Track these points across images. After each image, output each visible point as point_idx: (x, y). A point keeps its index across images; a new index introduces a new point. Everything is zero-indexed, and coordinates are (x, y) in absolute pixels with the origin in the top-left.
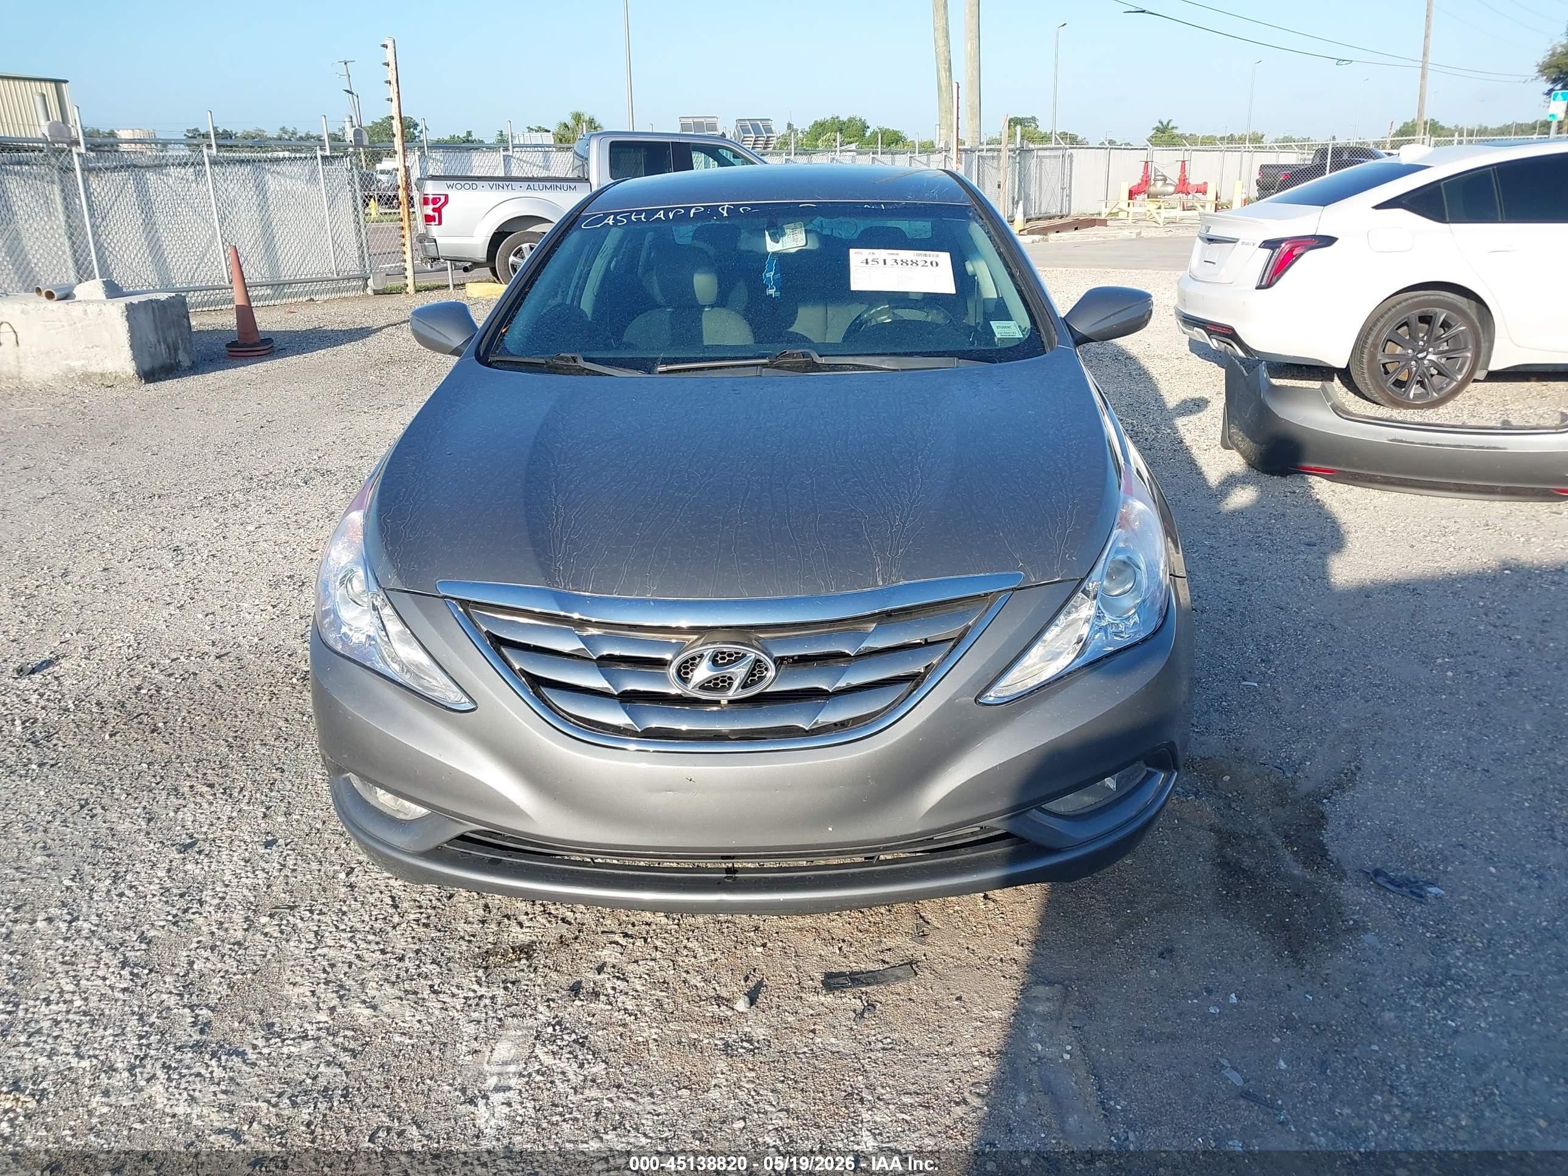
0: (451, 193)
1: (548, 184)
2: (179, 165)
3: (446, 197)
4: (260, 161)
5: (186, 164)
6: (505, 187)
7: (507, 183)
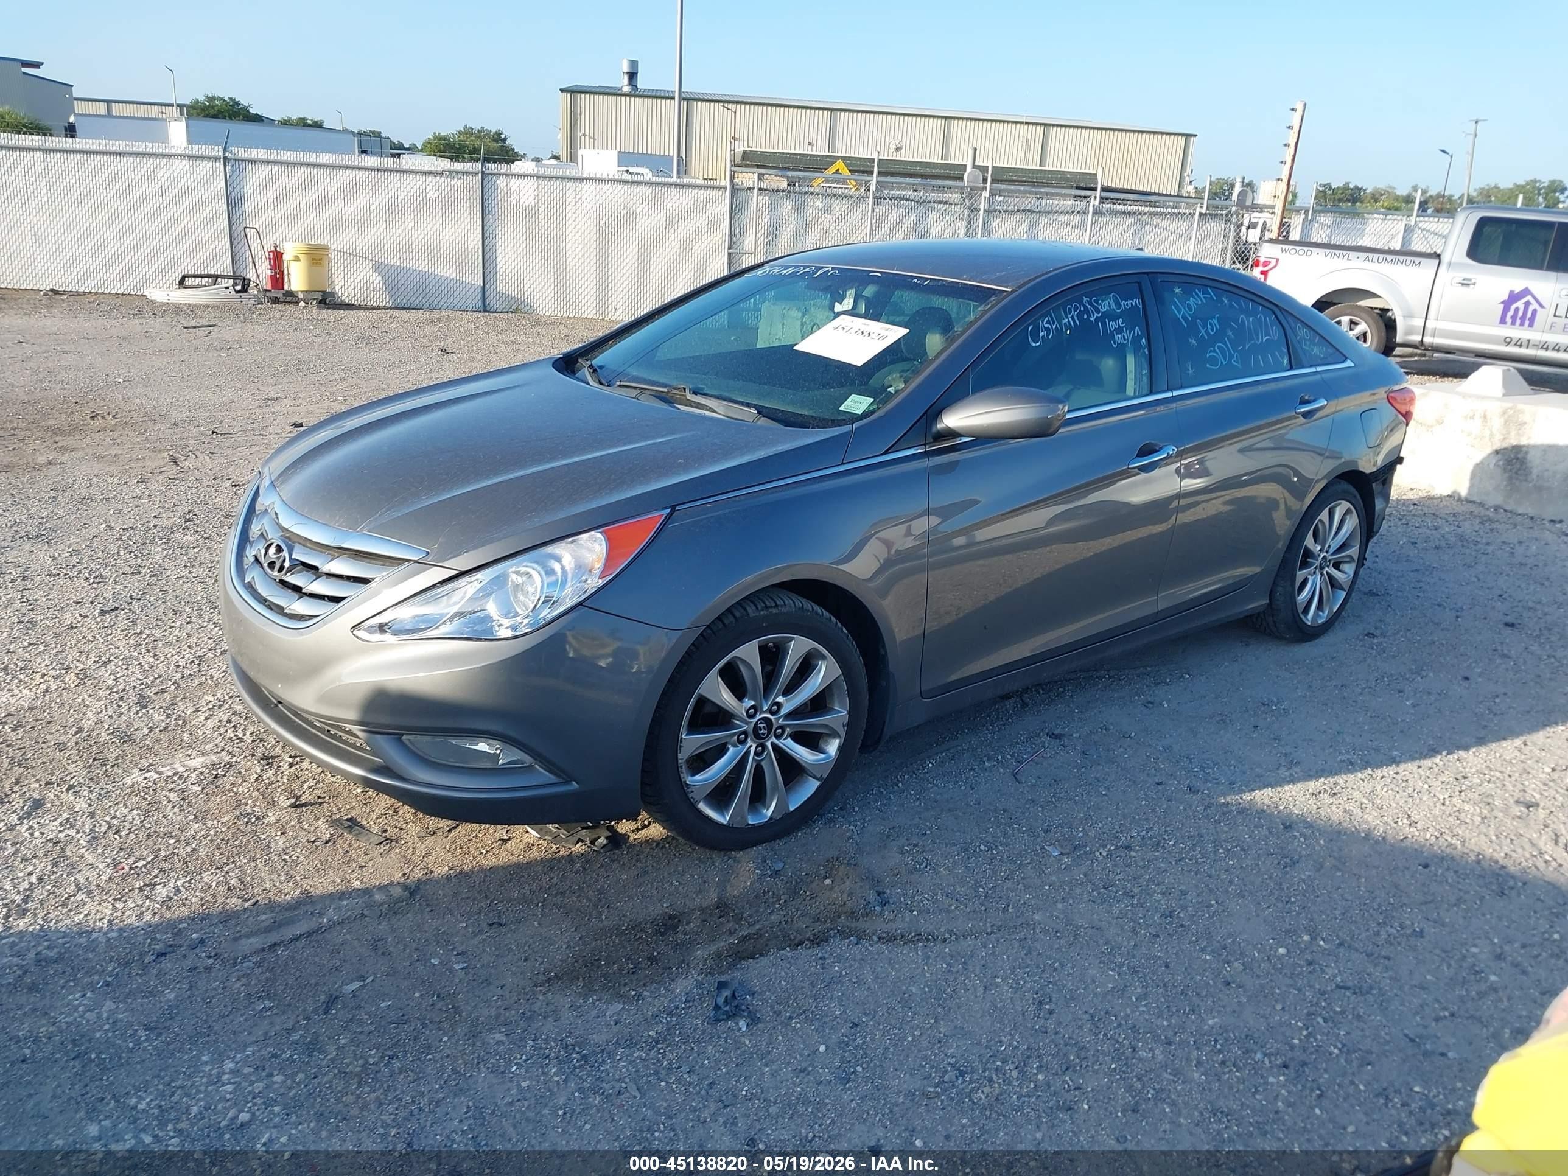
0: (1283, 258)
1: (1390, 257)
2: (1068, 212)
3: (1277, 260)
4: (1140, 214)
5: (1073, 212)
6: (1341, 256)
7: (1345, 252)
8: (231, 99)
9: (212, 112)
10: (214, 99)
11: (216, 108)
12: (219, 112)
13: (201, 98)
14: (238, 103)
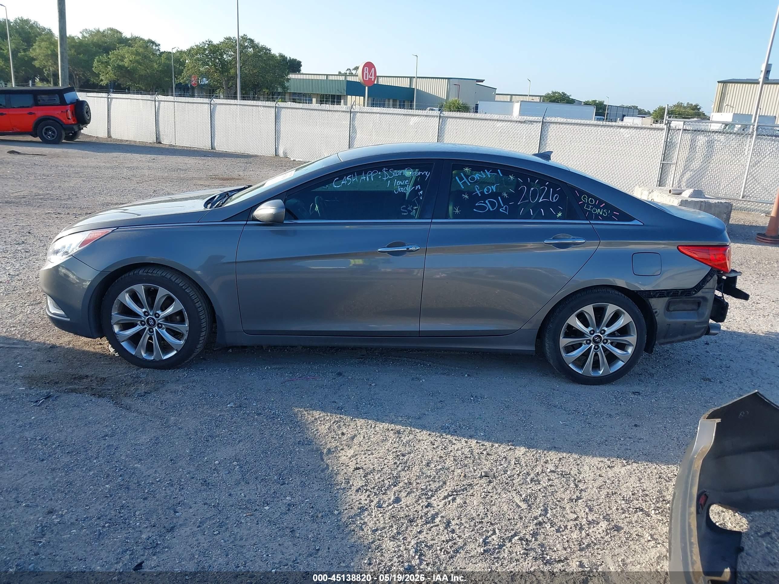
8: (562, 93)
9: (553, 99)
10: (556, 93)
11: (555, 97)
12: (557, 99)
13: (550, 93)
14: (565, 95)
